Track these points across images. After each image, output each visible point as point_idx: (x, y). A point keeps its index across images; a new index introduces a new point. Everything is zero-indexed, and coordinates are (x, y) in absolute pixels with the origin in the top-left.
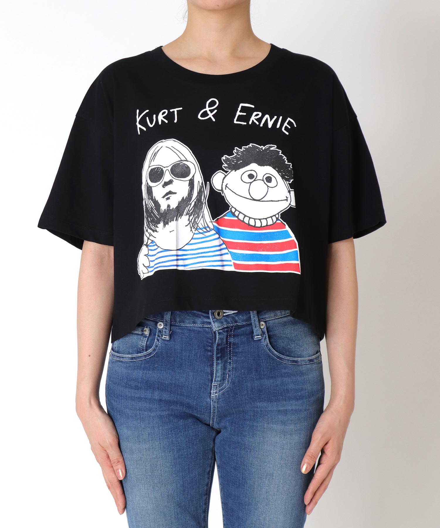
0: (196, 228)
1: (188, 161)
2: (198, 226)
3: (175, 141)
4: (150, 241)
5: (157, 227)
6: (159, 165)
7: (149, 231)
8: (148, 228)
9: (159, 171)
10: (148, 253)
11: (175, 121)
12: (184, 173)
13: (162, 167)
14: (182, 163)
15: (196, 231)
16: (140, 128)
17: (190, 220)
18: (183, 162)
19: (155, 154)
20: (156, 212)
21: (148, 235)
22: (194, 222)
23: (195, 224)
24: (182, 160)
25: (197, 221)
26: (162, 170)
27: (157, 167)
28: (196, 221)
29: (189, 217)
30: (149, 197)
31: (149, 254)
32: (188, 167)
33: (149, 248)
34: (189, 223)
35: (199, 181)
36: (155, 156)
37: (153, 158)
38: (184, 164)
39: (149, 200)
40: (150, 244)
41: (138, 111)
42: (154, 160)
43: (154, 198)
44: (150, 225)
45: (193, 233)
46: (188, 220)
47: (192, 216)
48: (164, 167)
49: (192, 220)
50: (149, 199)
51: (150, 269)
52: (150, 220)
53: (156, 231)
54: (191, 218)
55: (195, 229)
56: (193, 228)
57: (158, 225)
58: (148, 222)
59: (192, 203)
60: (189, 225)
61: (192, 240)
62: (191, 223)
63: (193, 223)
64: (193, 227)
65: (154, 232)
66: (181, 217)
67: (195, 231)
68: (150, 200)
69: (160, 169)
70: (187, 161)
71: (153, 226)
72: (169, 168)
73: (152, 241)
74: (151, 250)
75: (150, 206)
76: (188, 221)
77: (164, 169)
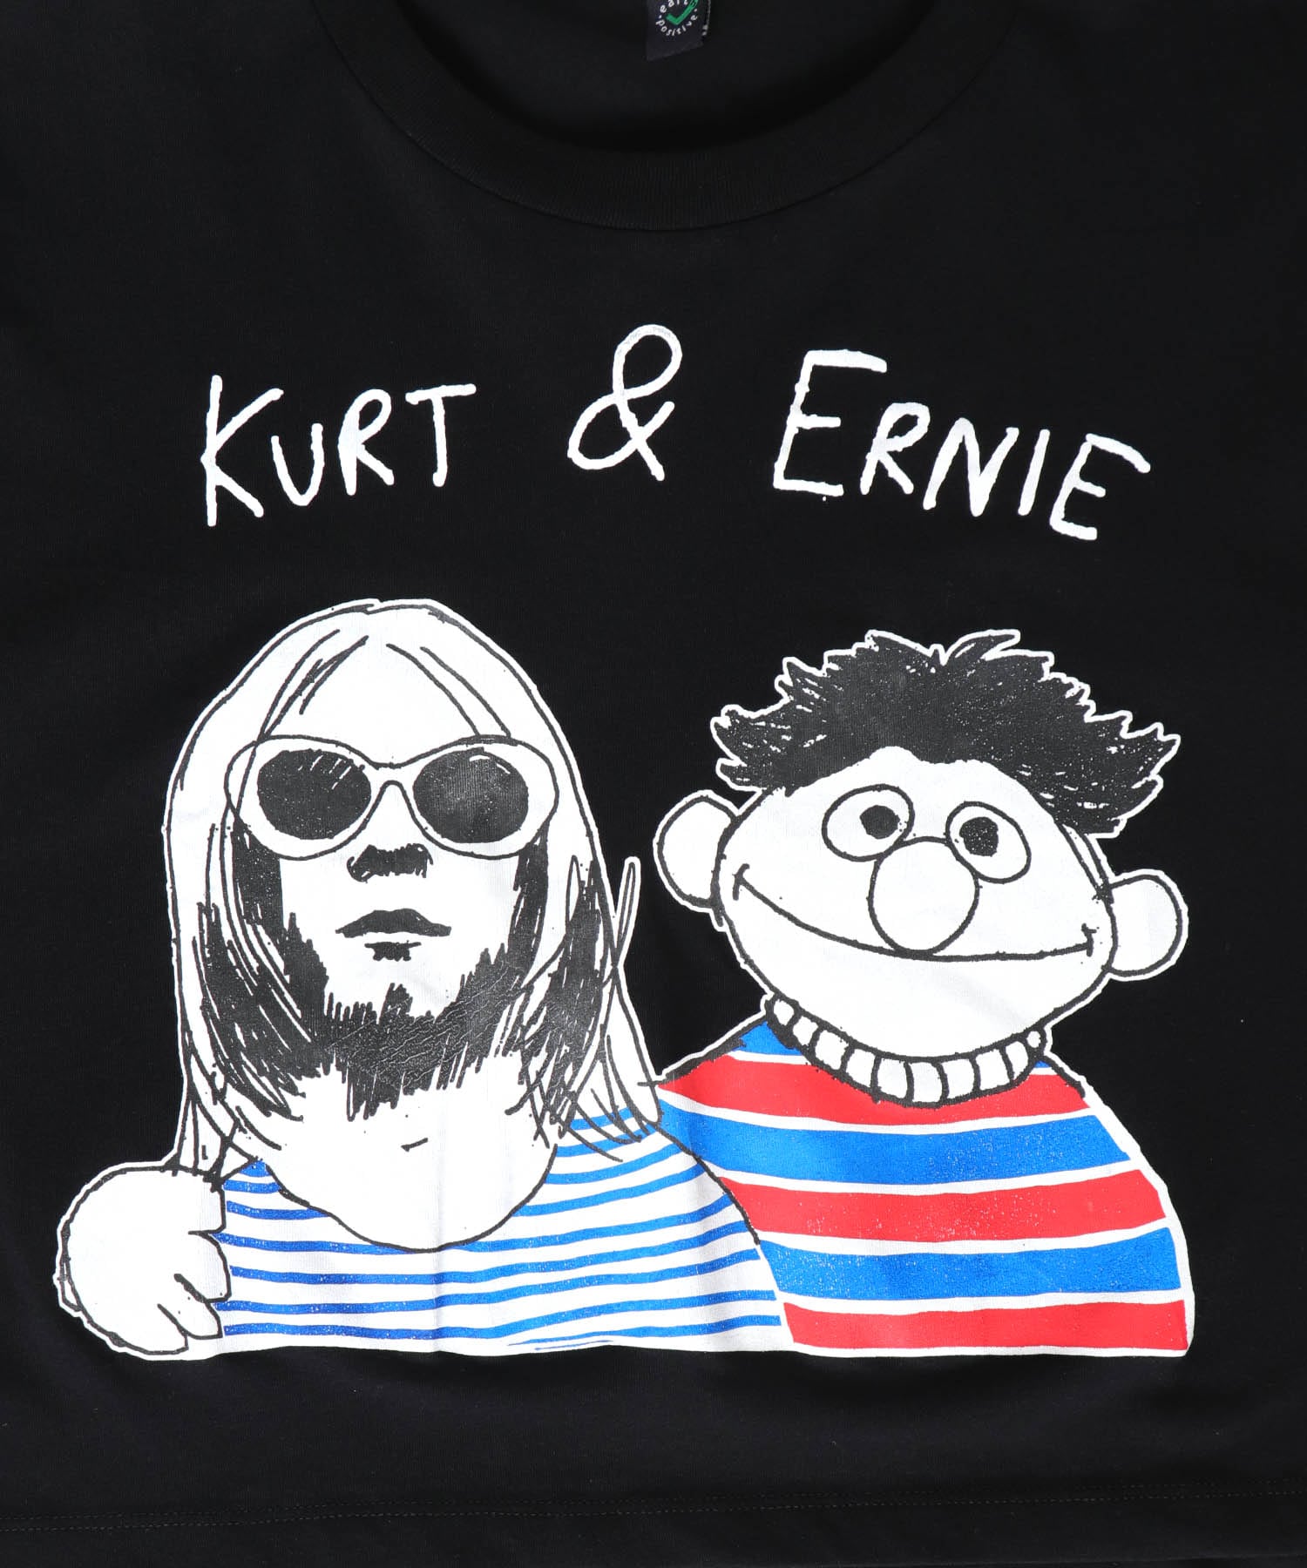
0: (564, 1117)
1: (514, 743)
2: (575, 1107)
3: (442, 617)
4: (233, 1160)
5: (293, 1090)
6: (338, 744)
7: (234, 1097)
8: (227, 1080)
9: (334, 778)
10: (223, 1226)
11: (439, 479)
12: (493, 812)
13: (358, 761)
14: (480, 751)
15: (568, 1135)
16: (221, 491)
17: (533, 1078)
18: (488, 748)
19: (319, 674)
20: (290, 1005)
21: (226, 1125)
22: (551, 1084)
23: (559, 1100)
24: (482, 732)
25: (571, 1082)
26: (358, 776)
27: (319, 752)
28: (567, 1080)
29: (526, 1060)
30: (250, 911)
31: (224, 1232)
32: (513, 781)
33: (231, 1196)
34: (528, 1096)
35: (574, 859)
36: (312, 685)
37: (298, 692)
38: (496, 759)
39: (249, 928)
40: (238, 1177)
41: (217, 384)
42: (306, 702)
43: (286, 925)
44: (245, 1069)
45: (547, 1145)
46: (521, 1077)
47: (543, 1054)
48: (377, 766)
49: (540, 1075)
50: (247, 916)
51: (230, 1318)
52: (248, 1038)
53: (285, 1111)
54: (536, 1064)
55: (558, 1124)
56: (552, 1122)
57: (303, 1084)
58: (233, 1048)
59: (535, 984)
60: (528, 1104)
61: (545, 1186)
62: (537, 1093)
63: (551, 1090)
64: (548, 1114)
65: (268, 1115)
66: (480, 1063)
67: (561, 1135)
68: (260, 928)
69: (342, 767)
70: (508, 740)
71: (264, 1079)
72: (409, 776)
73: (252, 1160)
74: (242, 1210)
75: (255, 964)
76: (521, 1083)
77: (375, 778)
